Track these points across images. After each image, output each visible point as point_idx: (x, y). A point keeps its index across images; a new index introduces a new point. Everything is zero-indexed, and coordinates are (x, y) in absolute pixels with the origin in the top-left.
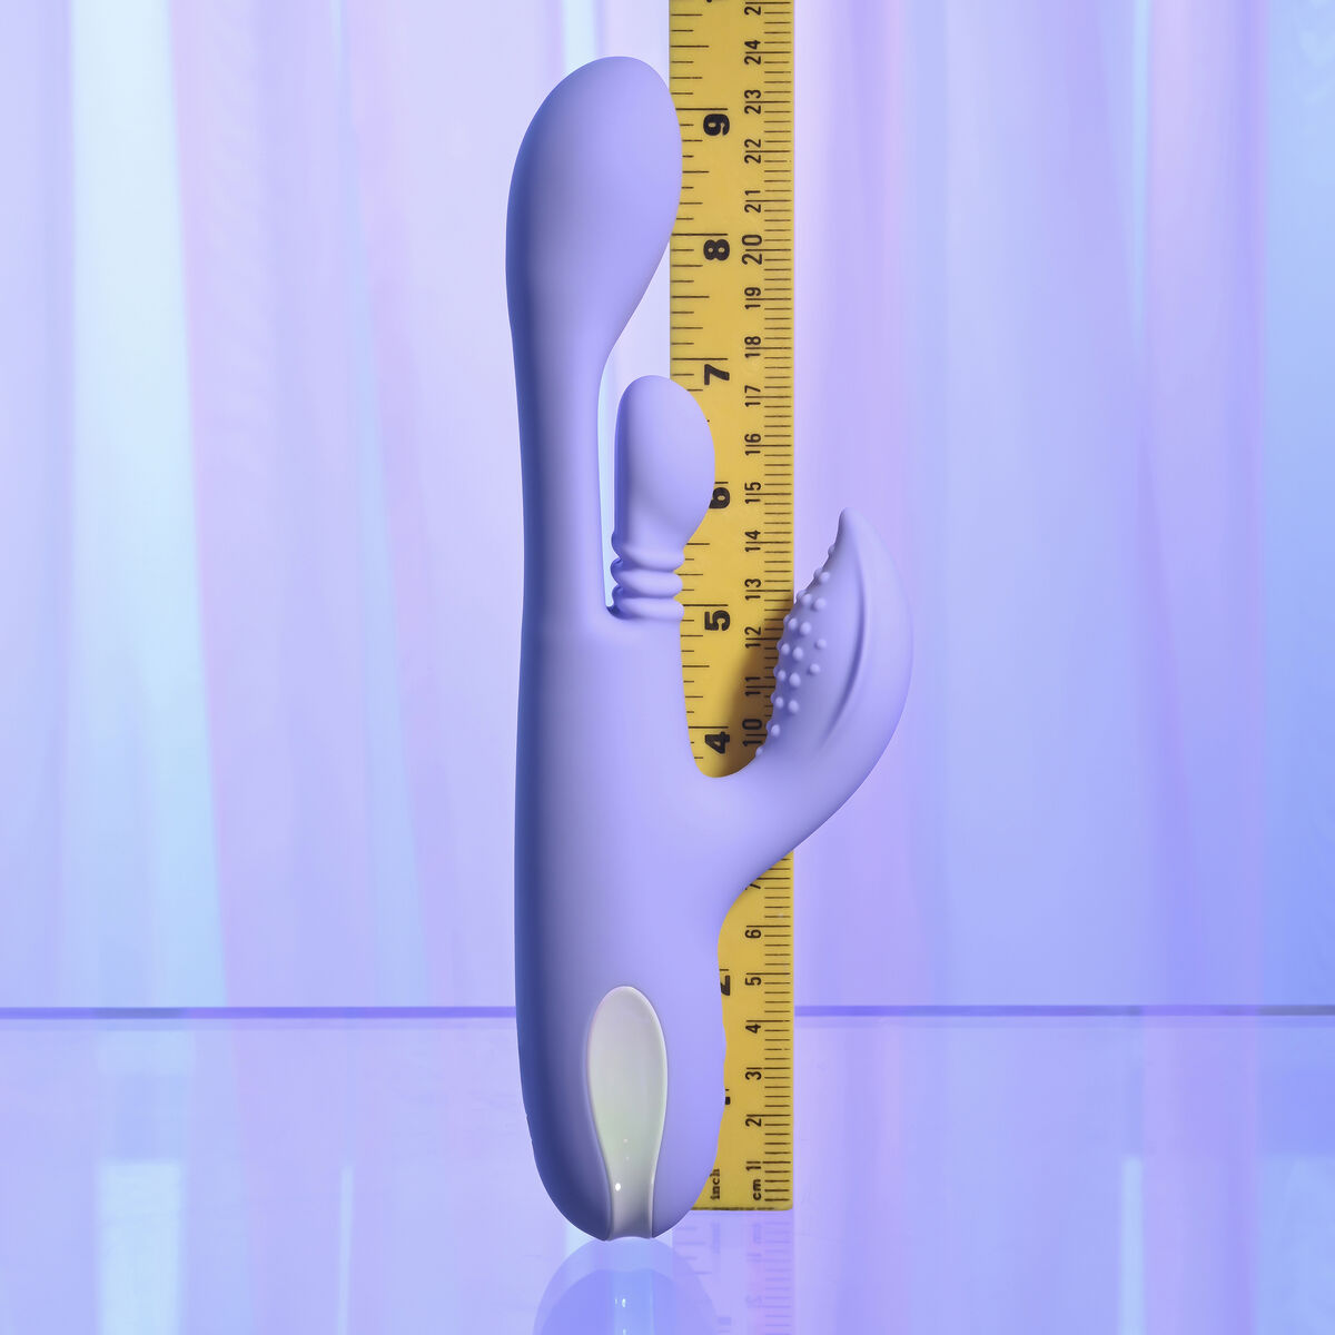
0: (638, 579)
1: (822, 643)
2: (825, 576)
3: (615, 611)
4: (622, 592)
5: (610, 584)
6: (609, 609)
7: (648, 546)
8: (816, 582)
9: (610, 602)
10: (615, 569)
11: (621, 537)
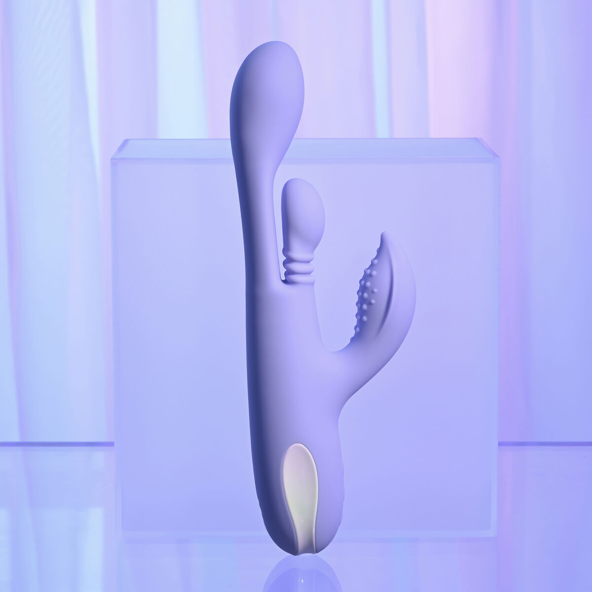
0: (294, 267)
1: (376, 290)
2: (376, 261)
3: (285, 282)
4: (289, 273)
5: (283, 270)
6: (283, 281)
7: (297, 252)
8: (372, 265)
9: (284, 278)
10: (285, 263)
11: (286, 249)
